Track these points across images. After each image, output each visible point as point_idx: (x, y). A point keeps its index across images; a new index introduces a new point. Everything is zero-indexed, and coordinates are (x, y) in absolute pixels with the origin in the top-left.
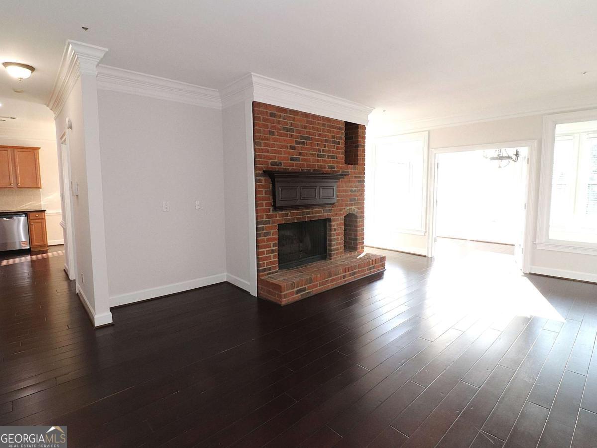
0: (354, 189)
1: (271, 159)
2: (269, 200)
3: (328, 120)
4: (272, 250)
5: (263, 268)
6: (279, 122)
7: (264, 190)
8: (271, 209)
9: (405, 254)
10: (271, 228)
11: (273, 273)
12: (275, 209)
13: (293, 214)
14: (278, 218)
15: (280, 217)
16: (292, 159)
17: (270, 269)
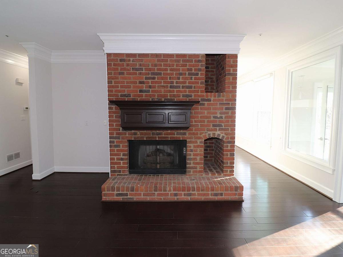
0: (219, 115)
1: (120, 92)
2: (119, 122)
3: (184, 56)
4: (121, 158)
5: (113, 169)
6: (128, 65)
7: (114, 115)
8: (121, 129)
9: (312, 190)
10: (121, 142)
11: (122, 175)
12: (125, 128)
13: (141, 134)
14: (127, 135)
15: (129, 135)
16: (141, 91)
17: (120, 171)
